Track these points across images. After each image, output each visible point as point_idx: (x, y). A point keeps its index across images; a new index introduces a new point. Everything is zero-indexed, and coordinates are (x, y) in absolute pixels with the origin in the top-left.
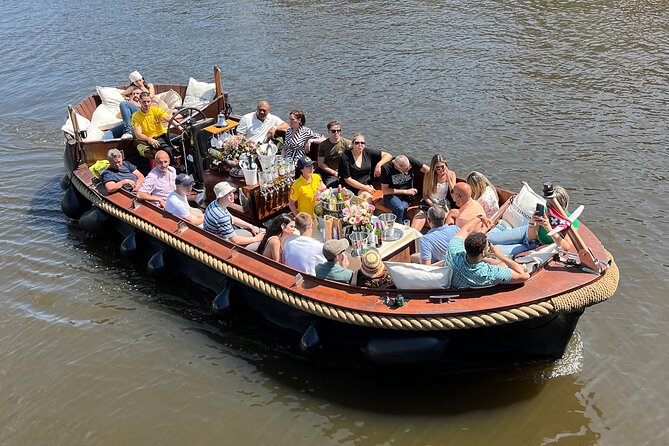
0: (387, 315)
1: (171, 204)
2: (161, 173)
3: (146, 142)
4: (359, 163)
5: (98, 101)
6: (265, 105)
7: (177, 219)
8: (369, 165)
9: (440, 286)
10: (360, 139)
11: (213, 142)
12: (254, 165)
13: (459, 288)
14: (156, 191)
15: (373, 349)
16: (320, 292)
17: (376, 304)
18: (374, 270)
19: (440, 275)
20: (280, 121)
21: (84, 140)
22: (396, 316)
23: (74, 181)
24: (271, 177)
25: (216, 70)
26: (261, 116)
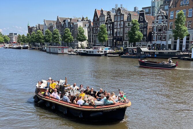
0: (94, 109)
1: (57, 97)
2: (55, 93)
3: (52, 89)
4: (92, 93)
5: (42, 82)
6: (75, 84)
7: (58, 99)
8: (94, 93)
9: (102, 104)
10: (93, 89)
11: (65, 88)
12: (72, 92)
13: (105, 104)
14: (54, 96)
15: (91, 115)
16: (83, 107)
17: (92, 107)
18: (93, 103)
19: (102, 102)
20: (78, 87)
21: (40, 88)
22: (95, 109)
23: (37, 95)
24: (76, 94)
25: (66, 78)
26: (74, 86)
